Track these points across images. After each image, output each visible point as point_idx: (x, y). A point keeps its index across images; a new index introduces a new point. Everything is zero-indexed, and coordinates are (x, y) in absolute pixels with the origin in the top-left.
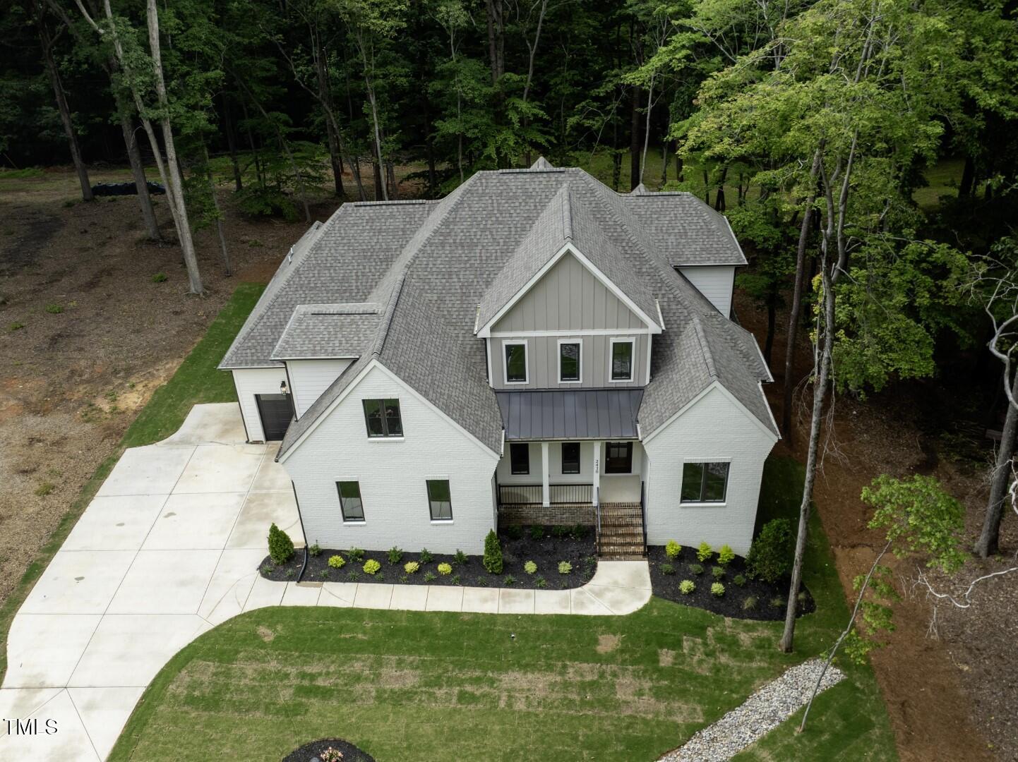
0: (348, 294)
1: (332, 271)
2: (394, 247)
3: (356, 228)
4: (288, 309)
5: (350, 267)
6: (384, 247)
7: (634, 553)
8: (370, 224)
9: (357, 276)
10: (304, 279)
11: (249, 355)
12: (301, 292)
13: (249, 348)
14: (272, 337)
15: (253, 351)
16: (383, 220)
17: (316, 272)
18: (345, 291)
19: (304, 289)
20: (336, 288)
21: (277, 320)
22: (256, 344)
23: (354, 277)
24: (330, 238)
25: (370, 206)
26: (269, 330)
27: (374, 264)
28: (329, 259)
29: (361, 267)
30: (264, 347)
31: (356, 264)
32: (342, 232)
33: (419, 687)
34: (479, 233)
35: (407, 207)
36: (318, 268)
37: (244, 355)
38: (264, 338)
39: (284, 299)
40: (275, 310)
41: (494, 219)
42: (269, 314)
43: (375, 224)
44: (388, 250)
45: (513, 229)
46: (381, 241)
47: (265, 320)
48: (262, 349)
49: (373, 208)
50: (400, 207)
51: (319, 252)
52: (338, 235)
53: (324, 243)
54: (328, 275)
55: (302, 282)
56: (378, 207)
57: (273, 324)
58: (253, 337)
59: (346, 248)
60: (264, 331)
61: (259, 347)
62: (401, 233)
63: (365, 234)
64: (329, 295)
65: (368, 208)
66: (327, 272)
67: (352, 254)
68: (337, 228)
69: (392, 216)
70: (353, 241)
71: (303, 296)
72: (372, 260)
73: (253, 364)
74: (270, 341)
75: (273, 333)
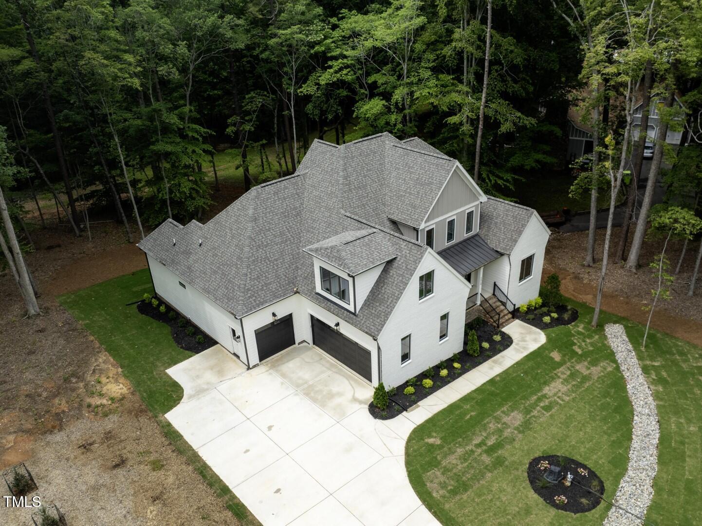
0: (289, 242)
1: (272, 231)
2: (298, 206)
3: (269, 201)
4: (259, 264)
5: (281, 225)
6: (293, 207)
7: (509, 319)
8: (276, 196)
9: (287, 229)
10: (257, 242)
11: (253, 302)
12: (261, 250)
13: (250, 297)
14: (260, 285)
15: (254, 298)
16: (282, 191)
17: (263, 235)
18: (286, 241)
19: (261, 247)
20: (280, 240)
21: (257, 273)
22: (253, 293)
23: (287, 231)
24: (259, 211)
25: (270, 185)
26: (256, 281)
27: (292, 219)
28: (265, 224)
29: (287, 223)
30: (260, 293)
31: (283, 222)
32: (263, 205)
33: (526, 417)
34: (364, 179)
35: (291, 180)
36: (262, 232)
37: (250, 303)
38: (255, 287)
39: (253, 258)
40: (251, 267)
41: (366, 169)
42: (249, 271)
43: (279, 195)
44: (295, 208)
45: (378, 172)
46: (288, 204)
47: (249, 276)
48: (259, 295)
49: (272, 185)
50: (287, 181)
51: (257, 221)
52: (262, 208)
53: (256, 215)
54: (271, 234)
55: (258, 244)
56: (275, 184)
57: (256, 276)
58: (249, 290)
59: (271, 214)
60: (253, 283)
61: (256, 295)
62: (296, 196)
63: (277, 203)
64: (279, 246)
65: (270, 186)
66: (268, 232)
67: (277, 217)
68: (259, 204)
69: (286, 188)
70: (272, 209)
71: (263, 252)
72: (290, 217)
73: (259, 306)
74: (260, 288)
75: (259, 282)
